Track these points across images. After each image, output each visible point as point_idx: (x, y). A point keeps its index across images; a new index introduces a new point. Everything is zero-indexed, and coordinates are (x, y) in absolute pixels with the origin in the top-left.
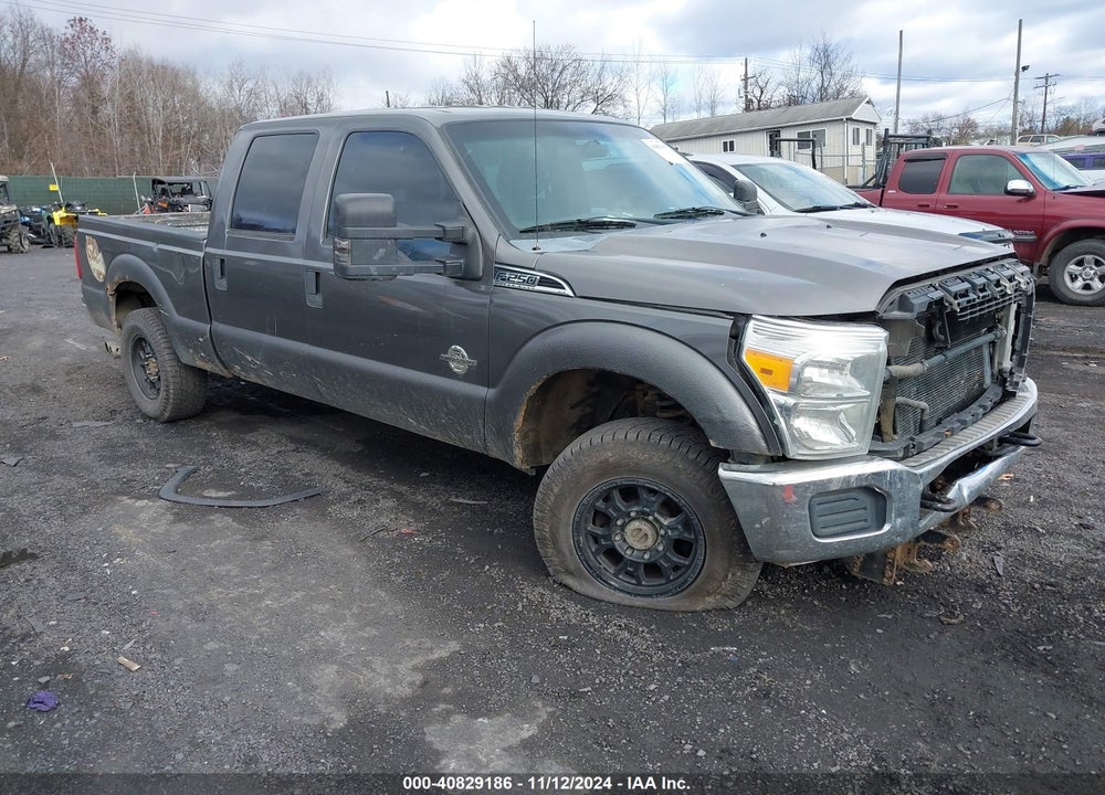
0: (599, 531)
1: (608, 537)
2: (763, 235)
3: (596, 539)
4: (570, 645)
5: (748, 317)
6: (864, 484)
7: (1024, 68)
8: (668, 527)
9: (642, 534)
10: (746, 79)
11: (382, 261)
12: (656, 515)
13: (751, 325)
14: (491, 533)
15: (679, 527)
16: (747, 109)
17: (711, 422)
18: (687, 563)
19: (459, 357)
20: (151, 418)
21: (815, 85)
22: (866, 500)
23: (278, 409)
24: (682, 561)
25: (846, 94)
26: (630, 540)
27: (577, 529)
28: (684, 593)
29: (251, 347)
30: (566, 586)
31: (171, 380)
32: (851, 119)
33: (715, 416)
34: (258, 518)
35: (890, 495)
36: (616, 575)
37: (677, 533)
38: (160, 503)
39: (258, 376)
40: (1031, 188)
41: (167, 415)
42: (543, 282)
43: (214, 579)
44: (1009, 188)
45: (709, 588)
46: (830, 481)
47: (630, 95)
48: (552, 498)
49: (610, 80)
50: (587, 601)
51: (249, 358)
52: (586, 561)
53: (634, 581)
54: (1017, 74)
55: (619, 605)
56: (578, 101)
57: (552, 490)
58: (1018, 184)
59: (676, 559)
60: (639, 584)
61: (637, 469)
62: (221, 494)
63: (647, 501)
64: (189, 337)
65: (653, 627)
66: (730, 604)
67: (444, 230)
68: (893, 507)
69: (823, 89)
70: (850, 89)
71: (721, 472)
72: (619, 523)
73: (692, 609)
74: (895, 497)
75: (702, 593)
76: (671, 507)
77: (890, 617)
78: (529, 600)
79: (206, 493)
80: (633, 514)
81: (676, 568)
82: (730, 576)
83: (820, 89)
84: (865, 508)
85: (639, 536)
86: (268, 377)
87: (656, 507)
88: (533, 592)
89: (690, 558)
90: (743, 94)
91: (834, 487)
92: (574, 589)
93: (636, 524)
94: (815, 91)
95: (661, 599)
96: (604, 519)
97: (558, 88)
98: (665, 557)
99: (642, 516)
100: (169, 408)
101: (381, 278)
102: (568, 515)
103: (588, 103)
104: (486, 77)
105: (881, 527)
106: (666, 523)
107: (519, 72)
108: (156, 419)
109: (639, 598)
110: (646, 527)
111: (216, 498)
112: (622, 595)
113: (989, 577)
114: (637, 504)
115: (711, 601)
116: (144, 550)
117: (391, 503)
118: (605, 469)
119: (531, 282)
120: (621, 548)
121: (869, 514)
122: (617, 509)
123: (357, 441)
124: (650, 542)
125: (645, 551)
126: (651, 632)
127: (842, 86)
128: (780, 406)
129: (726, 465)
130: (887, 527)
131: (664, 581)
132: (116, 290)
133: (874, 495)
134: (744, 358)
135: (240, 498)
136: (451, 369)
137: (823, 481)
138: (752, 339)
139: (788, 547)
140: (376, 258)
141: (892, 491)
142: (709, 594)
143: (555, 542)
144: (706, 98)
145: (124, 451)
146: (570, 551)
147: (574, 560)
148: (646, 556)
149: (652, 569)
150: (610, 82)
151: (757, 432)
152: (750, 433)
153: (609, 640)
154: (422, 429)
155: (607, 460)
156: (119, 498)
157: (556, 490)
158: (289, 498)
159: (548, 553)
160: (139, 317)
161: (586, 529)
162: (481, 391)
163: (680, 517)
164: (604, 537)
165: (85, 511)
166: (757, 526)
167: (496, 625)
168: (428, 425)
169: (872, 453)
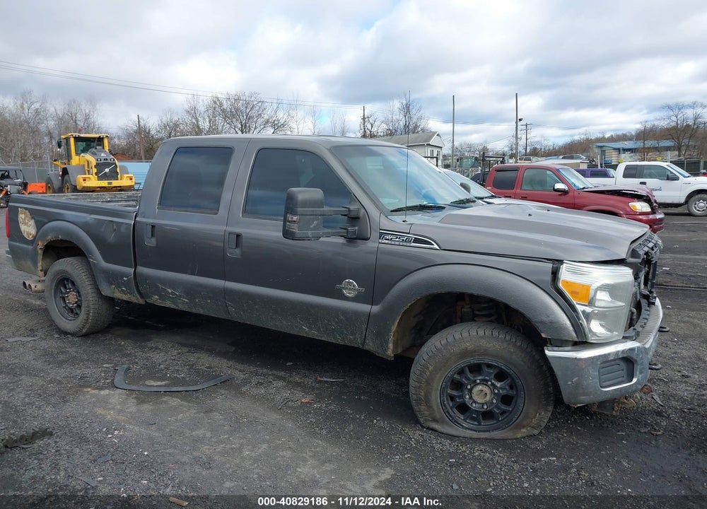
0: (455, 393)
1: (462, 397)
2: (530, 215)
3: (452, 398)
4: (458, 465)
5: (561, 262)
6: (625, 355)
7: (520, 120)
8: (501, 388)
9: (483, 393)
10: (364, 119)
11: (314, 229)
12: (493, 381)
13: (564, 267)
14: (360, 399)
15: (507, 387)
16: (364, 136)
17: (543, 323)
18: (511, 409)
19: (351, 287)
20: (69, 334)
21: (402, 123)
22: (623, 365)
23: (155, 325)
24: (507, 409)
25: (419, 129)
26: (475, 397)
27: (442, 393)
28: (510, 428)
29: (173, 284)
30: (433, 430)
31: (92, 307)
32: (429, 145)
33: (545, 319)
34: (197, 398)
35: (636, 361)
36: (465, 420)
37: (505, 391)
38: (118, 391)
39: (174, 303)
40: (566, 188)
41: (84, 331)
42: (416, 241)
43: (197, 440)
44: (556, 188)
45: (525, 423)
46: (609, 354)
47: (293, 125)
48: (428, 374)
49: (282, 115)
50: (451, 437)
51: (170, 291)
52: (447, 413)
53: (476, 423)
54: (517, 123)
55: (471, 438)
56: (262, 127)
57: (428, 368)
58: (560, 186)
59: (503, 407)
60: (480, 424)
61: (485, 353)
62: (159, 383)
63: (488, 372)
64: (114, 278)
65: (500, 449)
66: (536, 432)
67: (349, 210)
68: (637, 368)
69: (406, 126)
70: (422, 127)
71: (547, 352)
72: (469, 387)
73: (514, 437)
74: (640, 362)
75: (521, 426)
76: (501, 376)
77: (624, 434)
78: (416, 440)
79: (148, 383)
80: (478, 381)
81: (503, 413)
82: (538, 415)
83: (405, 126)
84: (623, 370)
85: (481, 395)
86: (184, 303)
87: (492, 376)
88: (416, 434)
89: (512, 405)
90: (362, 127)
91: (611, 358)
92: (440, 430)
93: (480, 387)
94: (402, 127)
95: (495, 432)
96: (458, 386)
97: (249, 118)
98: (497, 407)
99: (484, 382)
100: (87, 326)
101: (313, 239)
102: (438, 384)
103: (268, 128)
104: (202, 109)
105: (631, 381)
106: (498, 386)
107: (225, 107)
108: (73, 334)
109: (481, 433)
110: (486, 389)
111: (156, 386)
112: (471, 432)
113: (658, 407)
114: (481, 375)
115: (524, 431)
116: (130, 424)
117: (280, 384)
118: (465, 354)
119: (408, 240)
120: (469, 402)
121: (624, 373)
122: (468, 379)
123: (228, 344)
124: (488, 398)
125: (483, 404)
126: (500, 452)
127: (416, 125)
128: (584, 312)
129: (550, 348)
130: (635, 380)
131: (495, 422)
132: (46, 246)
133: (628, 362)
134: (560, 285)
135: (175, 385)
136: (344, 294)
137: (605, 355)
138: (565, 274)
139: (587, 395)
140: (312, 227)
141: (638, 359)
142: (524, 427)
143: (427, 402)
144: (339, 128)
145: (61, 357)
146: (438, 406)
147: (439, 413)
148: (485, 407)
149: (488, 415)
150: (281, 116)
151: (571, 328)
152: (566, 329)
153: (480, 459)
154: (314, 334)
155: (466, 348)
156: (85, 390)
157: (431, 368)
158: (211, 383)
159: (421, 410)
160: (67, 265)
161: (447, 392)
162: (366, 308)
163: (508, 381)
164: (459, 397)
165: (64, 400)
166: (570, 383)
167: (406, 456)
168: (318, 330)
169: (625, 338)
